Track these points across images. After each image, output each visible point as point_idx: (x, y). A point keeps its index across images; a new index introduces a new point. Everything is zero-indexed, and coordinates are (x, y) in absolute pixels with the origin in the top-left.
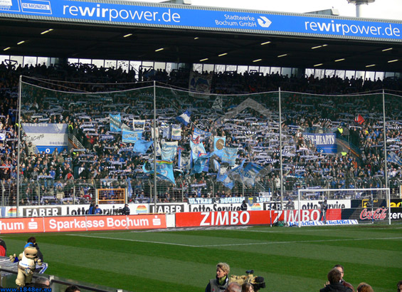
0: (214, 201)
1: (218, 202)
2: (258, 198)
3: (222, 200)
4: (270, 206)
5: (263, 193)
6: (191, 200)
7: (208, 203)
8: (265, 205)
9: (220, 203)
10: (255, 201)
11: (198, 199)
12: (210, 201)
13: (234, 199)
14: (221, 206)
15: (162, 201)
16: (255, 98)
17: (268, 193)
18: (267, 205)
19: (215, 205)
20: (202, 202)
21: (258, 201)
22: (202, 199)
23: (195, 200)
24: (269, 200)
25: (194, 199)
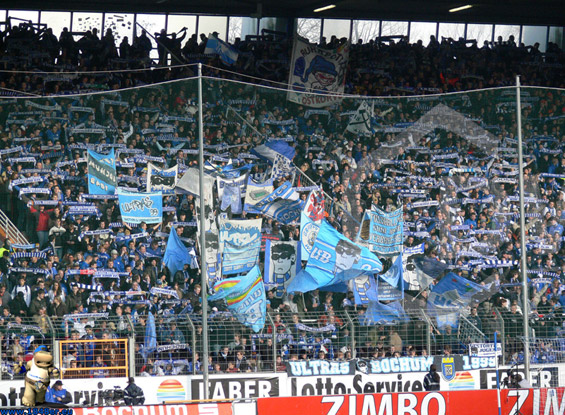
0: (354, 367)
1: (364, 369)
2: (466, 358)
3: (375, 365)
4: (497, 379)
5: (480, 346)
6: (298, 366)
7: (338, 372)
8: (483, 375)
9: (369, 371)
10: (459, 365)
11: (314, 363)
12: (345, 367)
13: (405, 362)
14: (374, 379)
15: (224, 369)
16: (457, 105)
17: (491, 346)
18: (490, 376)
19: (358, 378)
20: (325, 369)
21: (466, 366)
22: (324, 364)
23: (308, 367)
24: (494, 362)
25: (304, 364)
